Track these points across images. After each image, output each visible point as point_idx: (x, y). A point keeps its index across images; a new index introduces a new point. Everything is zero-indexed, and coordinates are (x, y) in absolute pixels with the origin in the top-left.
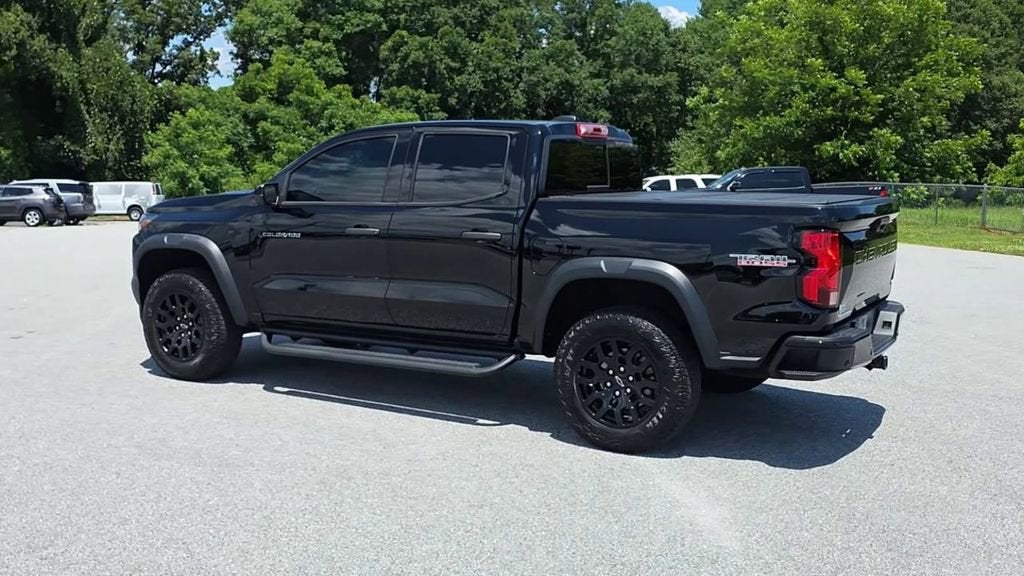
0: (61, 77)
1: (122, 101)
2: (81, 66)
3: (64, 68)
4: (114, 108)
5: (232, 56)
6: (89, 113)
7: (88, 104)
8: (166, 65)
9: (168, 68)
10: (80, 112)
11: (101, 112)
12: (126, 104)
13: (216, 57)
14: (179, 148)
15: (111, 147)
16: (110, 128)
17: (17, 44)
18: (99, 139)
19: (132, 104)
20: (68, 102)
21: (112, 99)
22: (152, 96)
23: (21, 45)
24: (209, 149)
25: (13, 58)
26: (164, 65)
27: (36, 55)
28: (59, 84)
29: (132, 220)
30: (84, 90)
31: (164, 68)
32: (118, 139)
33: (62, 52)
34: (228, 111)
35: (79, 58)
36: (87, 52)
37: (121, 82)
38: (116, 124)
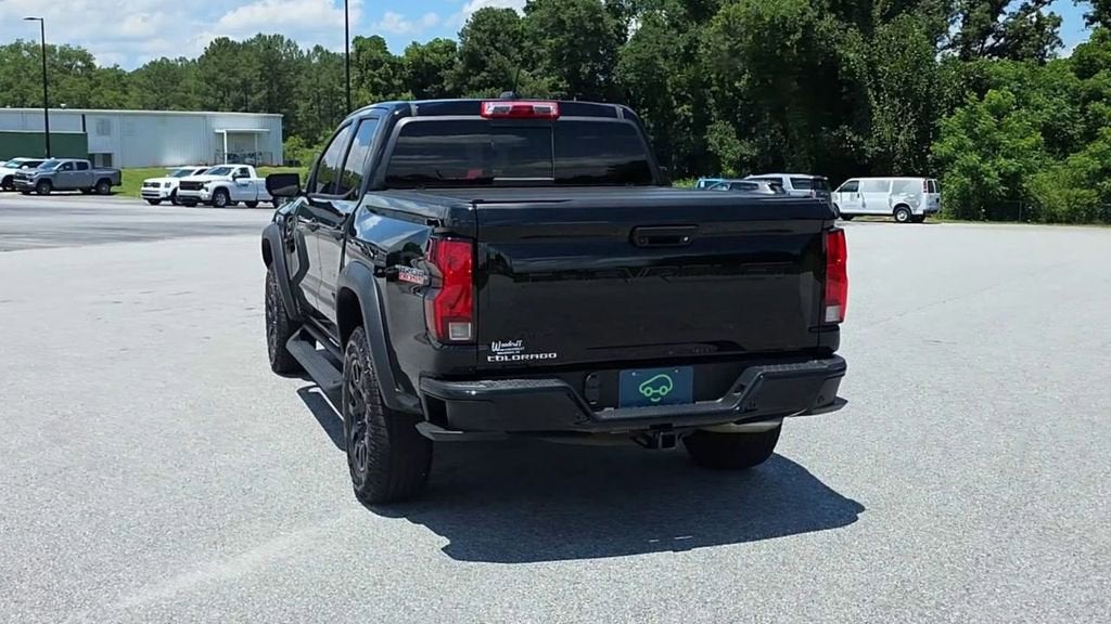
0: (848, 60)
1: (917, 83)
2: (872, 46)
3: (852, 50)
4: (906, 92)
5: (1086, 20)
6: (877, 98)
7: (878, 89)
8: (1000, 38)
9: (1002, 40)
10: (866, 97)
11: (891, 97)
12: (922, 87)
13: (1057, 22)
14: (974, 137)
15: (901, 137)
16: (901, 115)
17: (802, 27)
18: (887, 126)
19: (928, 87)
20: (855, 86)
21: (906, 81)
22: (959, 76)
23: (808, 27)
24: (1009, 139)
25: (799, 42)
26: (997, 38)
27: (823, 37)
28: (844, 68)
29: (898, 221)
30: (873, 72)
31: (998, 41)
32: (910, 127)
33: (853, 33)
34: (1056, 91)
35: (872, 38)
36: (882, 29)
37: (917, 62)
38: (908, 111)
